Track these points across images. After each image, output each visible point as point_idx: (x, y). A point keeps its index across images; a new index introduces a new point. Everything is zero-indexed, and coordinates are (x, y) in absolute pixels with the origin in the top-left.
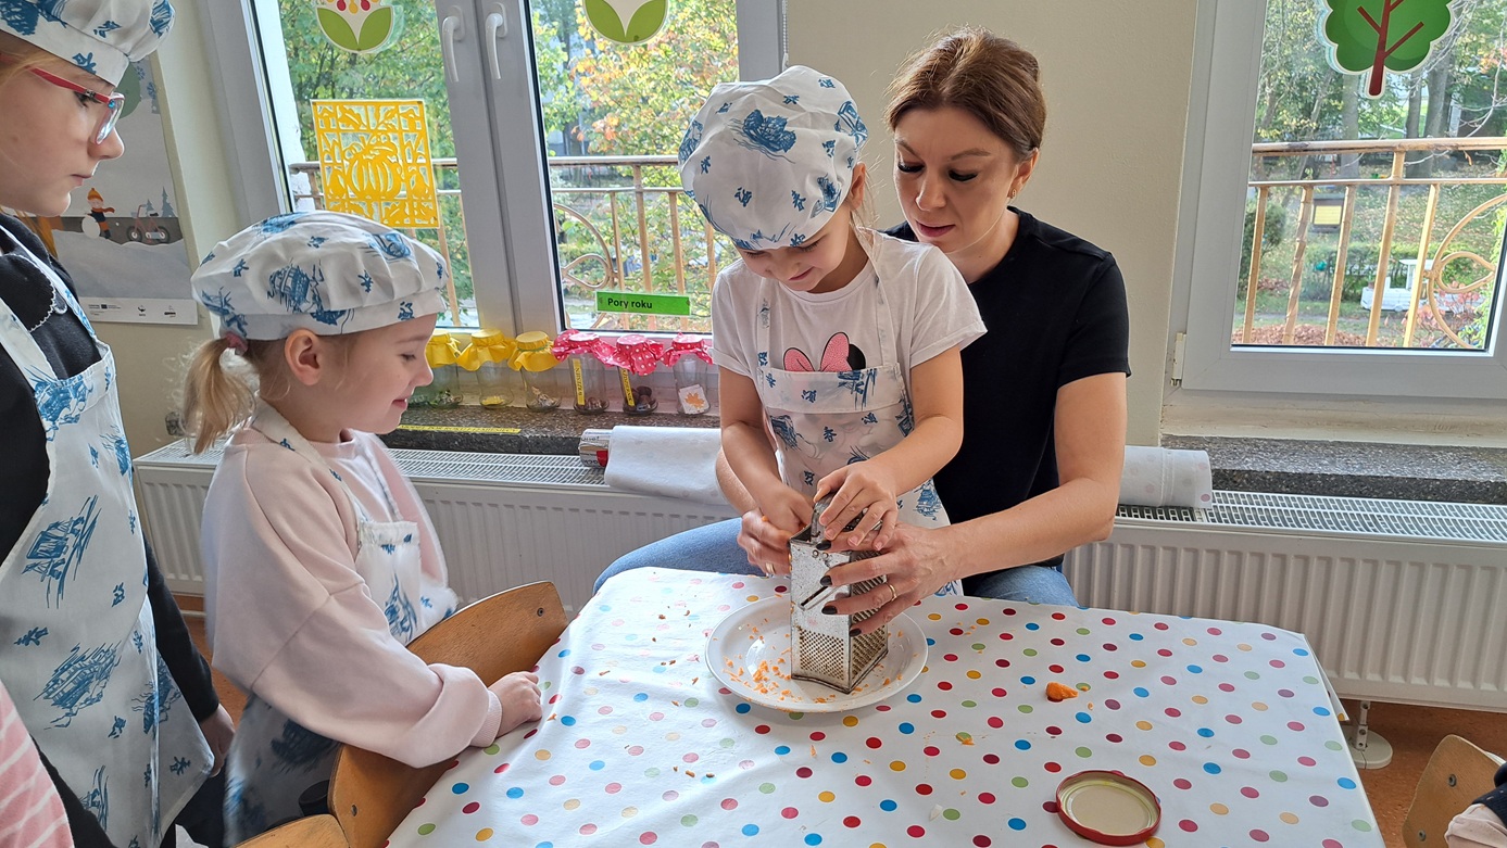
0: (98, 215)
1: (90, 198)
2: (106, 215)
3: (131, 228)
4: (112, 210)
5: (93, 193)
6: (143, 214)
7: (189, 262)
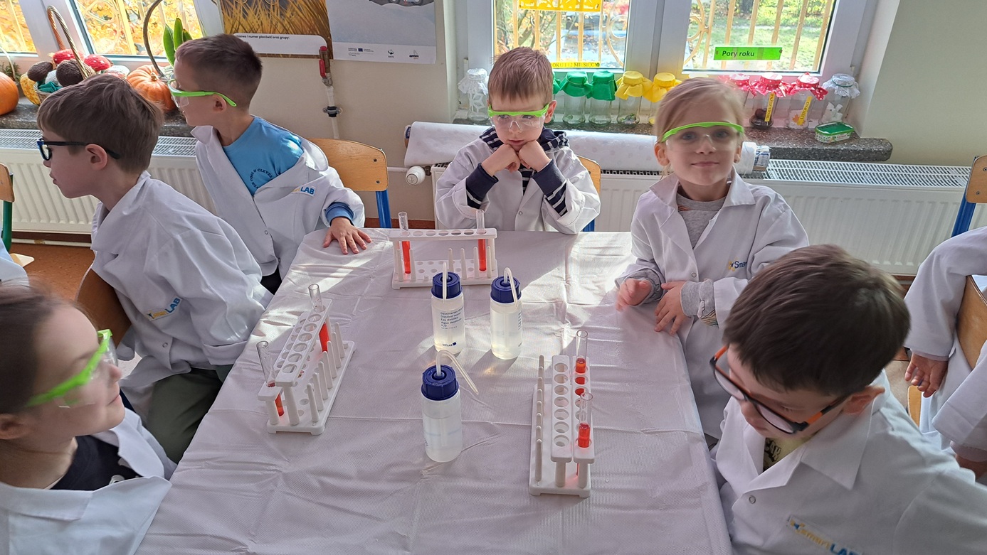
7: (438, 19)
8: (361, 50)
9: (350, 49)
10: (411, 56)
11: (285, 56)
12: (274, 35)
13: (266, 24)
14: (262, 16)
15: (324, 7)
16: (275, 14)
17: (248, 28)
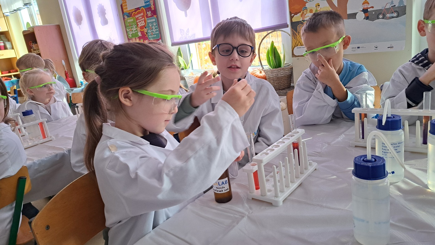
0: (365, 11)
1: (363, 4)
2: (369, 10)
3: (381, 13)
4: (373, 7)
5: (366, 2)
6: (388, 7)
7: (406, 24)
8: (358, 48)
9: (353, 48)
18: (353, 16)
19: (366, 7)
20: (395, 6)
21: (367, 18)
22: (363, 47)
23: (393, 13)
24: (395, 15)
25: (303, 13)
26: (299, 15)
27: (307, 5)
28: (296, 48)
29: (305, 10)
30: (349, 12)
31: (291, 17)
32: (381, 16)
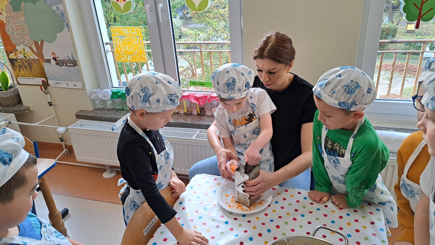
0: (55, 59)
3: (64, 63)
4: (58, 58)
6: (67, 59)
7: (79, 72)
8: (58, 83)
9: (54, 83)
10: (74, 85)
11: (35, 85)
12: (30, 78)
13: (27, 74)
14: (25, 71)
15: (43, 68)
16: (29, 70)
17: (22, 76)
18: (48, 61)
19: (54, 57)
20: (70, 59)
21: (57, 64)
22: (60, 83)
23: (70, 63)
24: (72, 65)
25: (16, 53)
26: (13, 54)
27: (17, 48)
28: (18, 78)
29: (17, 52)
30: (46, 58)
31: (8, 55)
32: (65, 65)
